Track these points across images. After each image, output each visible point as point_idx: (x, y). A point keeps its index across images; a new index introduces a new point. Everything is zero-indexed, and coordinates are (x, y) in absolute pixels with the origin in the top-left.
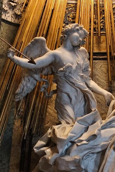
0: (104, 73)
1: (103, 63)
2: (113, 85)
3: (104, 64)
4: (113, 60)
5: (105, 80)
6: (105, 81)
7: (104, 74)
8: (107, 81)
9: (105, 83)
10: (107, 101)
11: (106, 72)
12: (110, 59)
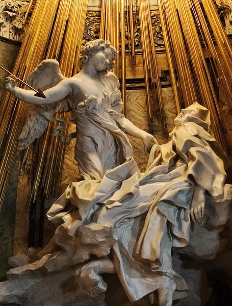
0: (142, 107)
1: (141, 93)
2: (154, 124)
3: (142, 95)
4: (153, 88)
5: (143, 117)
6: (144, 119)
7: (142, 109)
8: (146, 118)
9: (144, 121)
10: (147, 146)
11: (145, 106)
12: (150, 87)
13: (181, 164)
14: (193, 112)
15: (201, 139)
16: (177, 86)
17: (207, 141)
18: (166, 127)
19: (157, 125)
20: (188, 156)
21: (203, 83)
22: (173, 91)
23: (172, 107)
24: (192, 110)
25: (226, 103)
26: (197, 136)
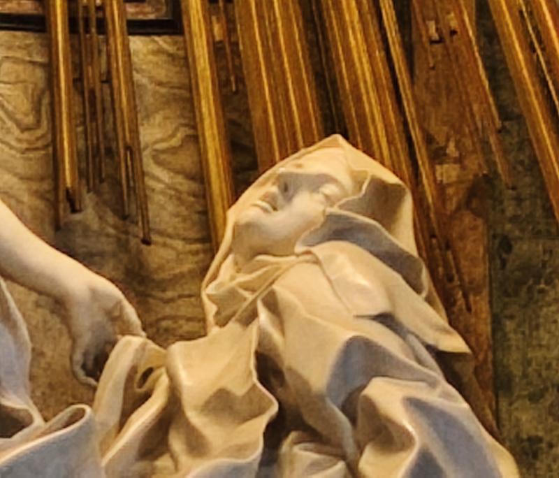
0: (18, 124)
1: (10, 48)
2: (77, 217)
3: (16, 61)
5: (22, 178)
6: (24, 186)
7: (16, 132)
8: (35, 186)
9: (26, 198)
11: (30, 120)
12: (72, 25)
13: (315, 456)
14: (330, 189)
15: (404, 338)
16: (210, 32)
17: (430, 348)
18: (147, 242)
19: (95, 225)
20: (353, 421)
21: (356, 40)
22: (185, 61)
23: (175, 142)
24: (325, 179)
25: (452, 149)
26: (386, 319)
